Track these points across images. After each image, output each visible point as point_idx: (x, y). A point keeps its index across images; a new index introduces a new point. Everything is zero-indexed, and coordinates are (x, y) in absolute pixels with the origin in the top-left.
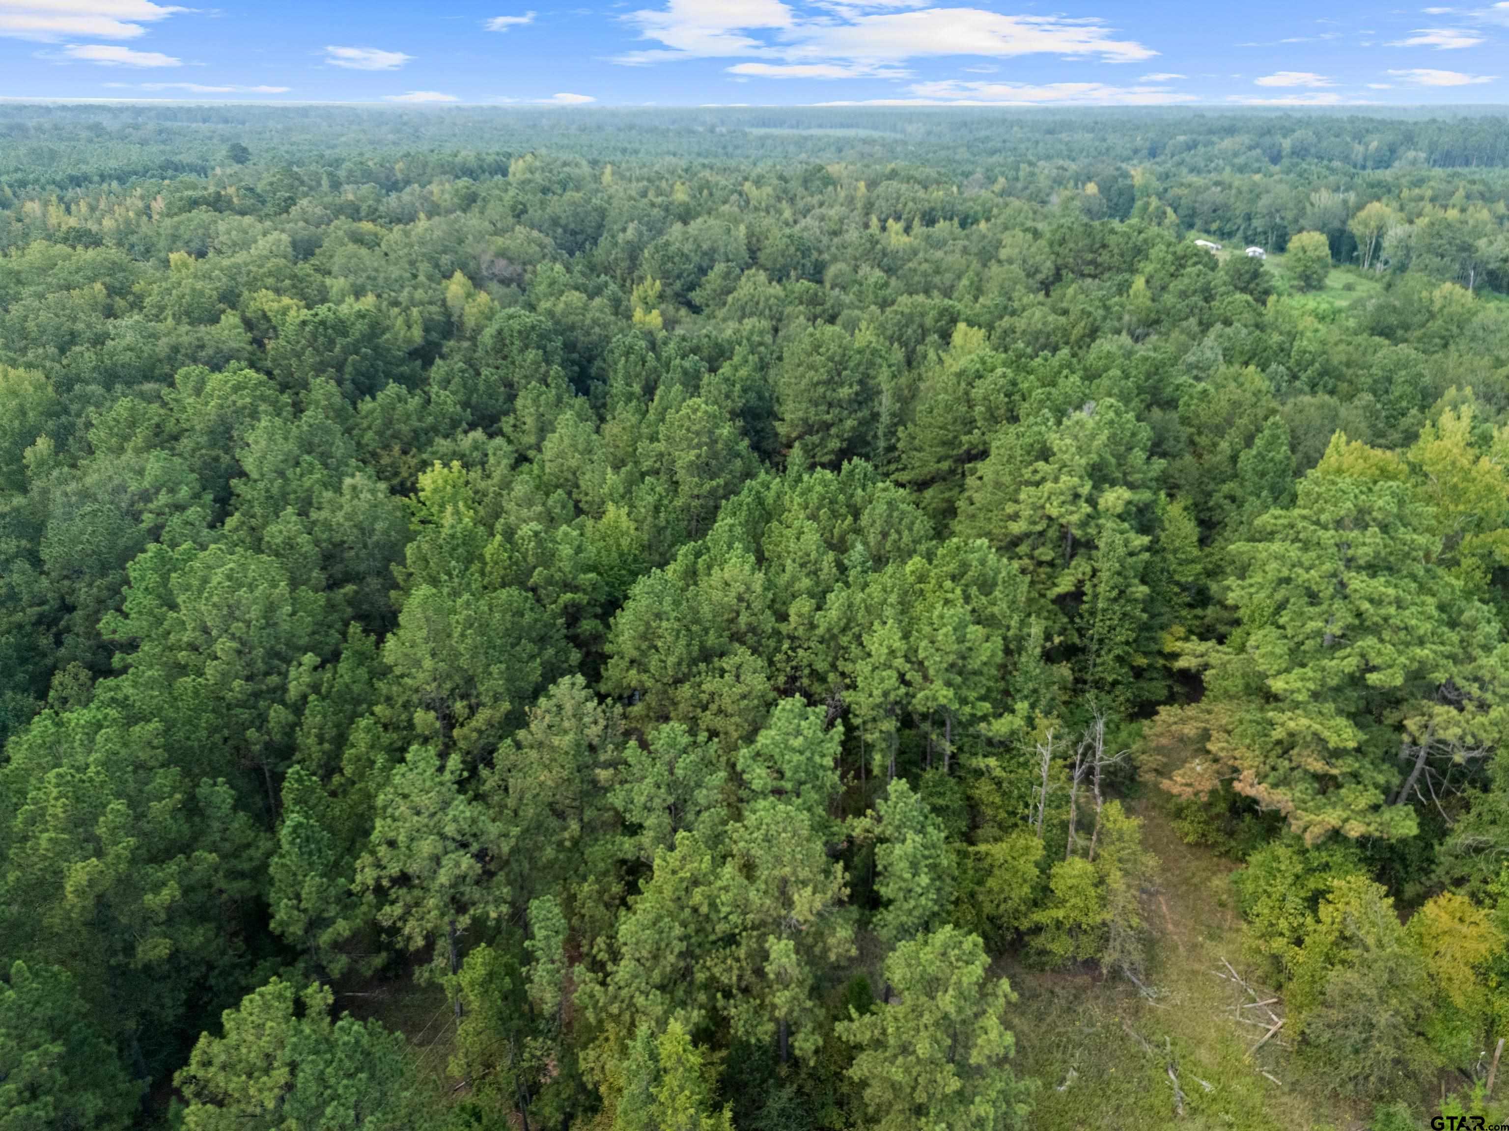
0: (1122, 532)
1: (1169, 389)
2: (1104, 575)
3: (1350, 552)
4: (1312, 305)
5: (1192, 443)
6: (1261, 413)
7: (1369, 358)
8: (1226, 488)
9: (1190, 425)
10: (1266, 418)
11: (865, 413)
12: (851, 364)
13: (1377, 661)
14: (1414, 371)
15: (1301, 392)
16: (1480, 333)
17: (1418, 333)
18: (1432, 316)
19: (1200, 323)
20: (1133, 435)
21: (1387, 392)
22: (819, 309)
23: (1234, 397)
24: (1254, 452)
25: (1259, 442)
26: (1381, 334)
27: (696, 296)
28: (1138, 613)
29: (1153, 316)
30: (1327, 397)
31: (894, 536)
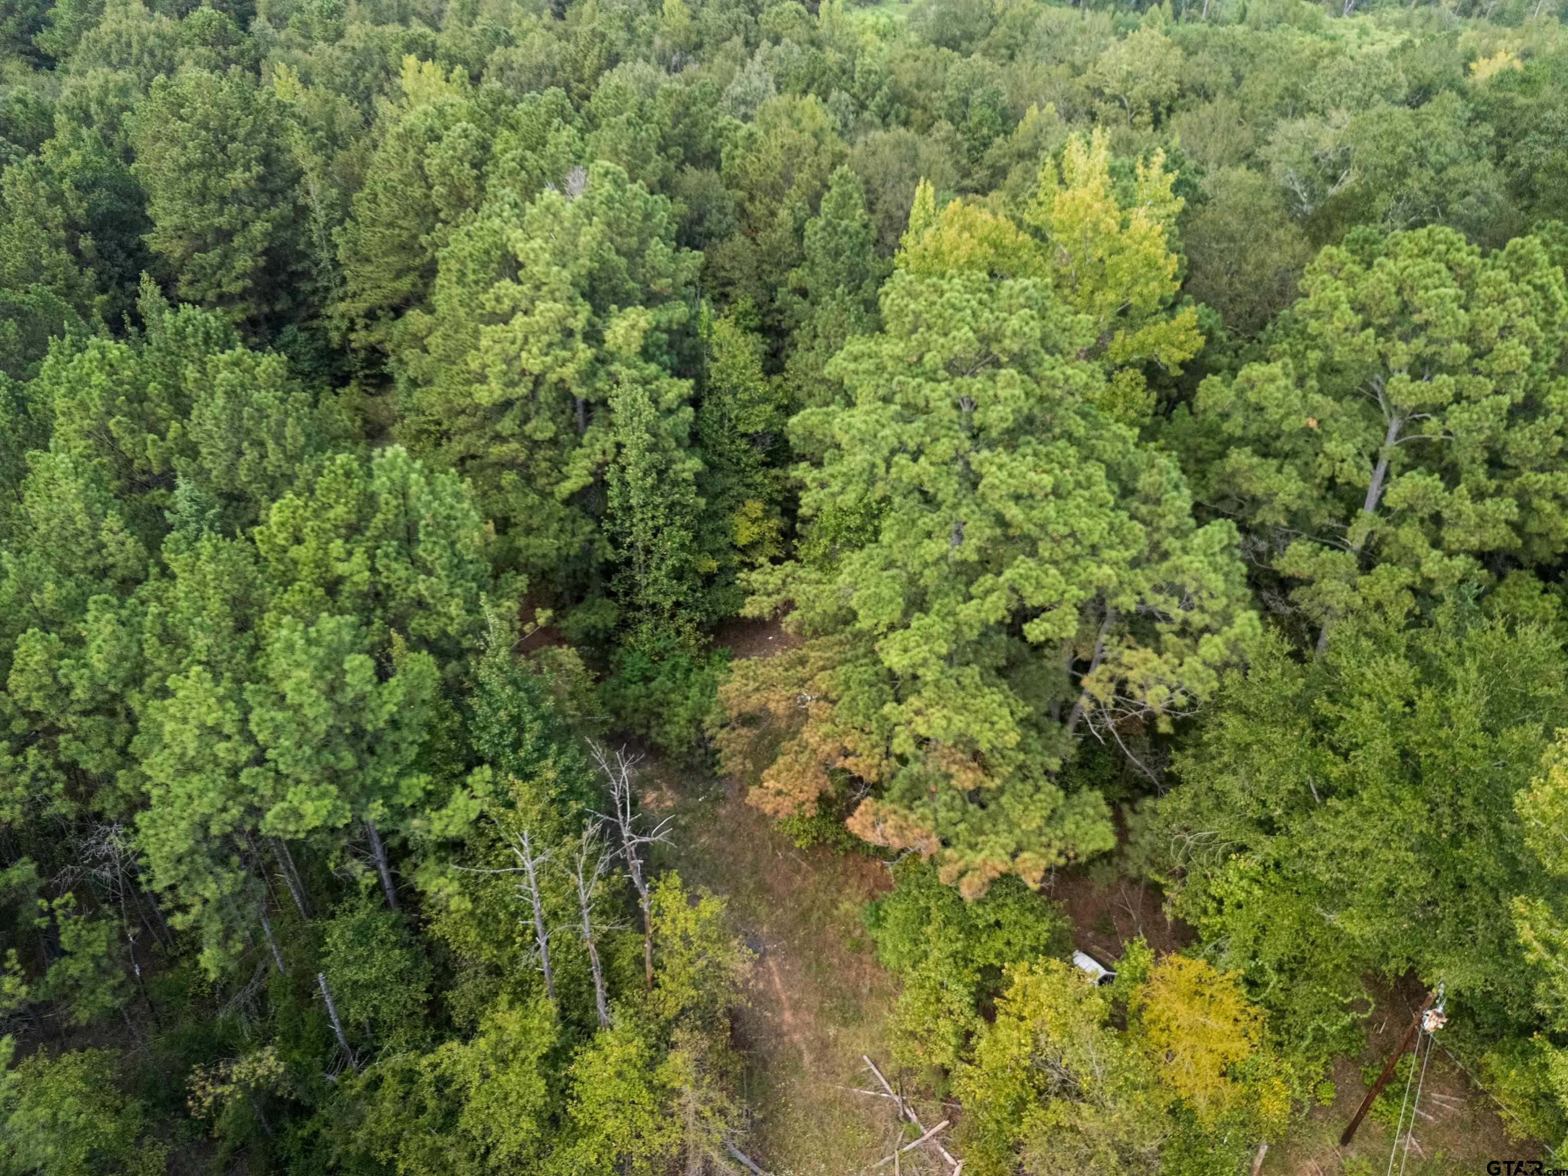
0: (645, 382)
1: (708, 136)
2: (631, 454)
3: (978, 417)
4: (871, 20)
5: (743, 213)
6: (825, 161)
7: (940, 75)
8: (793, 276)
9: (738, 186)
10: (833, 166)
11: (283, 209)
12: (242, 132)
13: (1036, 600)
14: (990, 89)
15: (871, 125)
16: (1045, 38)
17: (983, 44)
18: (995, 23)
19: (747, 43)
20: (647, 217)
21: (964, 118)
22: (233, 51)
23: (787, 141)
24: (821, 222)
25: (825, 207)
26: (947, 45)
27: (44, 41)
28: (690, 499)
29: (694, 38)
30: (902, 130)
31: (251, 454)
